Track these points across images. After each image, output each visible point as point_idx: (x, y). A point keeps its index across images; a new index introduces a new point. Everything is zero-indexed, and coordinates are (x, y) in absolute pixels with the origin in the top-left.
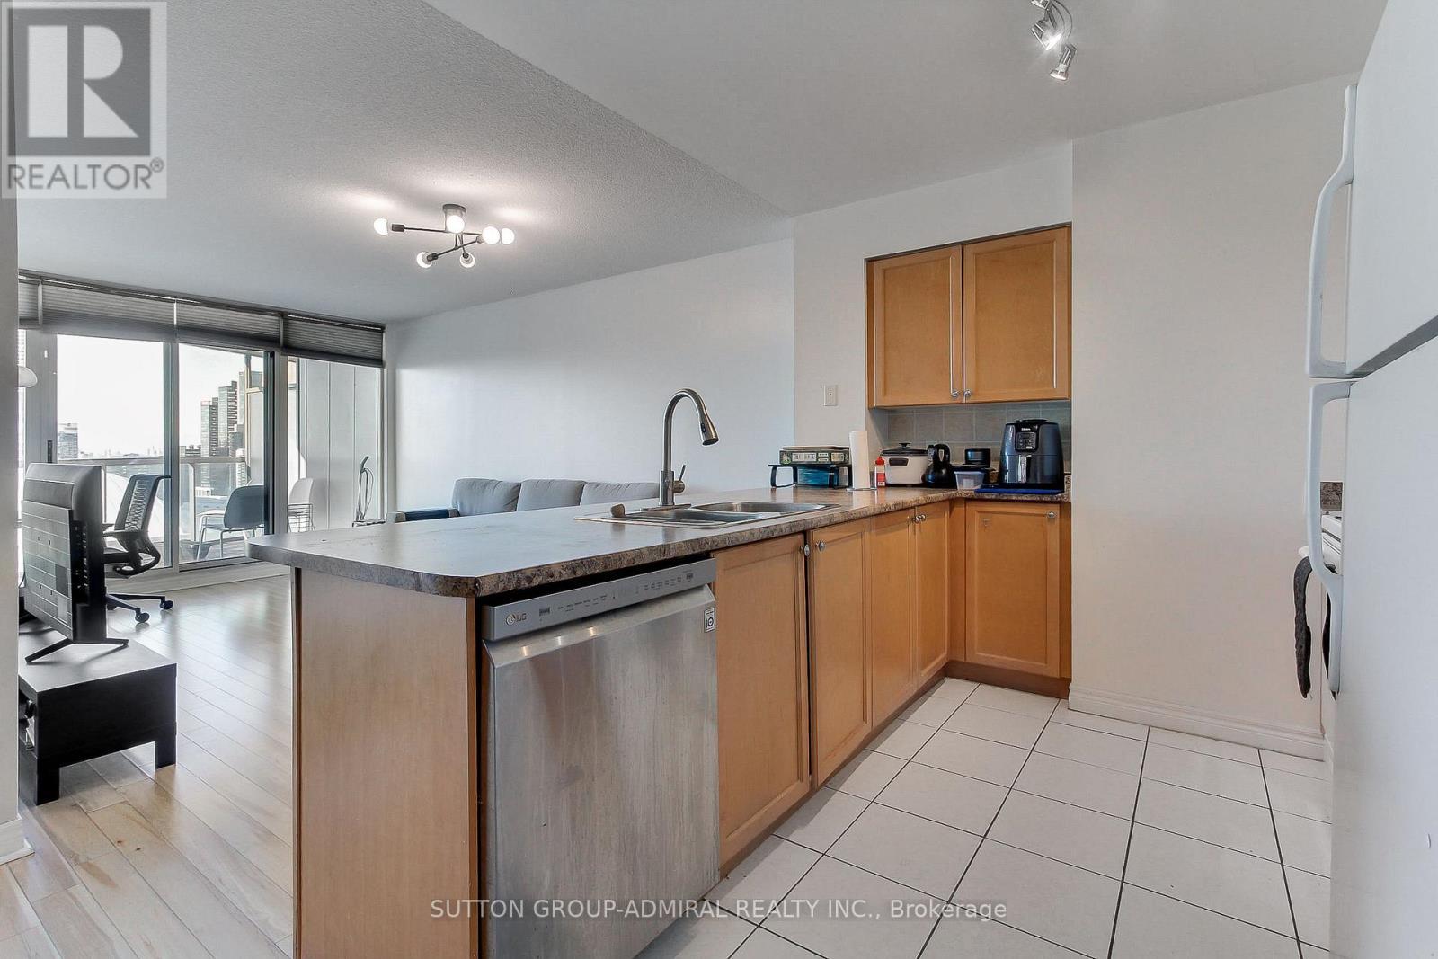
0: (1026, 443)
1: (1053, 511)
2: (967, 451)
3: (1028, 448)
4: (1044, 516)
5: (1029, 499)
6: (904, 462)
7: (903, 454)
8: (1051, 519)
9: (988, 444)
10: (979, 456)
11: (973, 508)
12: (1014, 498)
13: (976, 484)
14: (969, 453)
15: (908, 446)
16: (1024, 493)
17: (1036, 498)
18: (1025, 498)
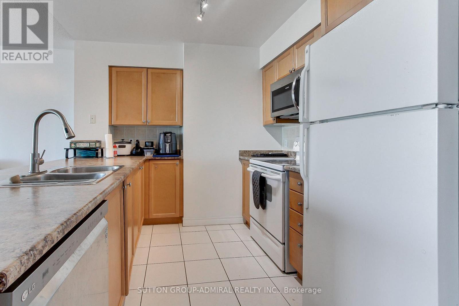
0: (168, 140)
1: (177, 162)
2: (146, 142)
3: (168, 141)
4: (175, 164)
5: (171, 158)
6: (124, 147)
7: (123, 143)
8: (177, 165)
9: (152, 140)
10: (150, 144)
11: (152, 163)
12: (166, 158)
13: (151, 154)
14: (147, 143)
15: (124, 140)
16: (169, 157)
17: (173, 158)
18: (169, 158)
